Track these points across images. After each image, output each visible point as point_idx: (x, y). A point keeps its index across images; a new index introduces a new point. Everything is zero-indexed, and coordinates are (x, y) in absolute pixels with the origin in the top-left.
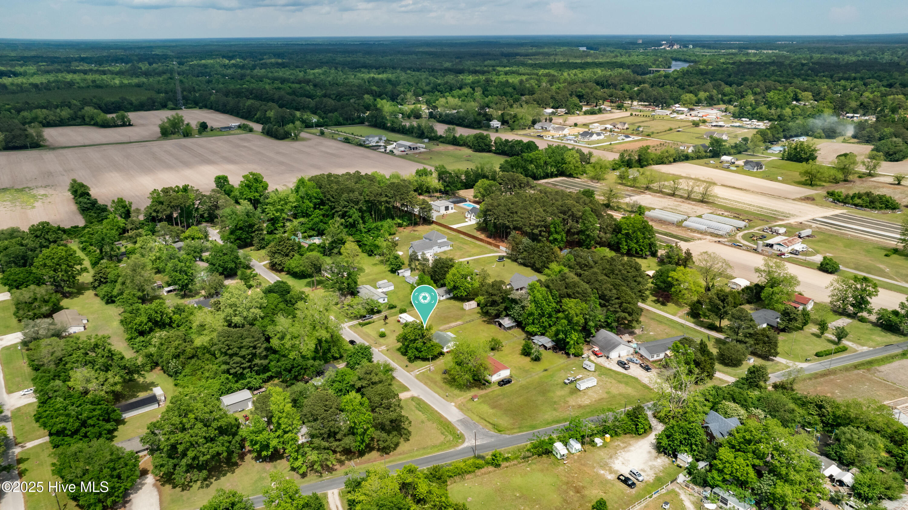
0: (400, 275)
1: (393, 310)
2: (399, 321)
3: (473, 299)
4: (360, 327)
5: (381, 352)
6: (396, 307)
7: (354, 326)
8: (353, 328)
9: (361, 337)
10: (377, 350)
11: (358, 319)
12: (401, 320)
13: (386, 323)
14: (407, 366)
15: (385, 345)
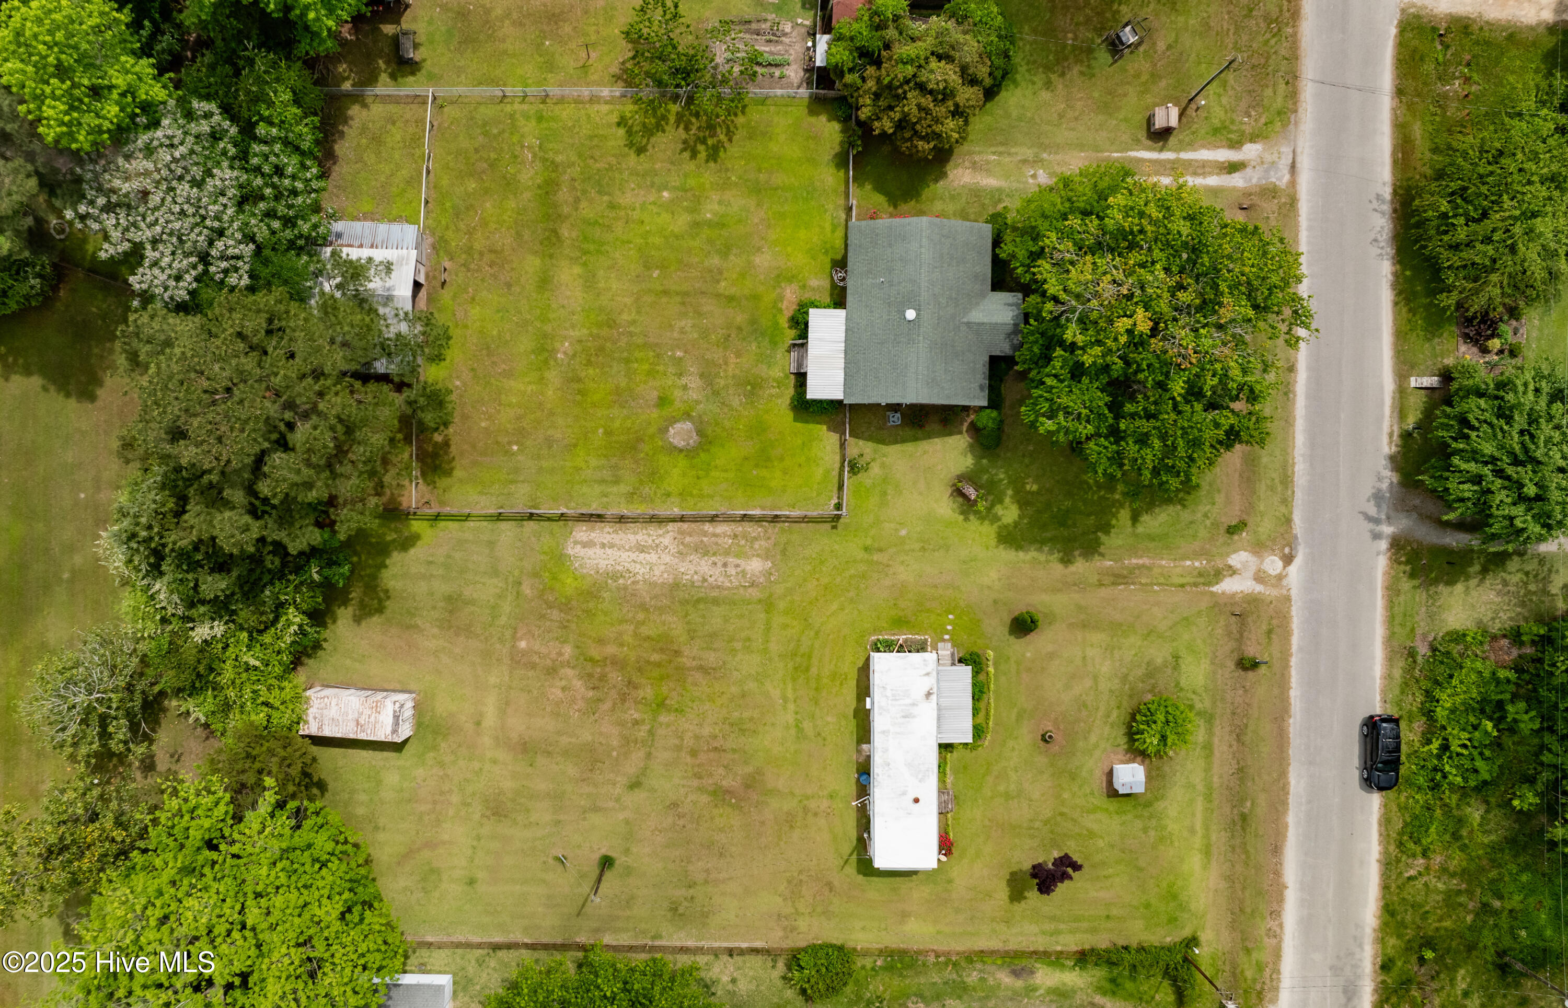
15: (1212, 592)
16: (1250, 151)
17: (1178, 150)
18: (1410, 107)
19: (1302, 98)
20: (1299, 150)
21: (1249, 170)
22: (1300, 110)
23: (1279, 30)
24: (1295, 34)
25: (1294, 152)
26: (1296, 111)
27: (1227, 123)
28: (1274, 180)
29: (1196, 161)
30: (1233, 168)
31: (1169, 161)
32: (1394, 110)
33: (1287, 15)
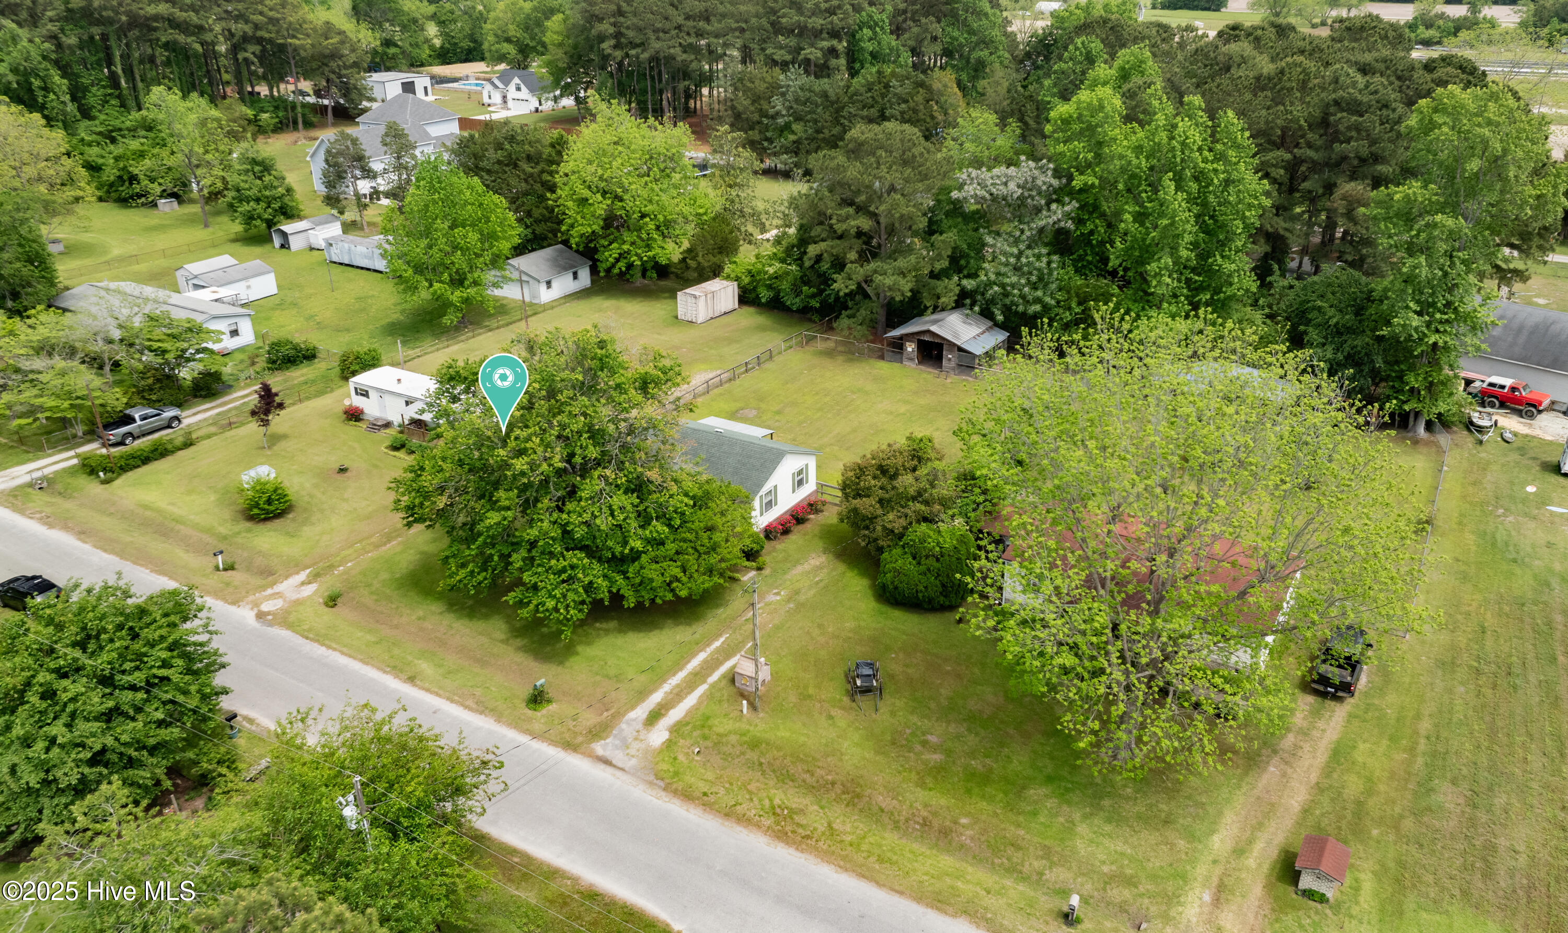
0: (296, 243)
1: (300, 374)
2: (354, 415)
3: (715, 272)
4: (93, 488)
5: (283, 619)
6: (309, 356)
7: (45, 485)
8: (40, 499)
9: (106, 544)
10: (245, 615)
11: (70, 442)
12: (371, 408)
13: (274, 439)
14: (537, 699)
15: (304, 569)
16: (659, 736)
17: (713, 686)
18: (563, 901)
19: (677, 801)
20: (619, 773)
21: (640, 726)
22: (663, 794)
23: (774, 814)
24: (758, 826)
25: (622, 769)
26: (665, 789)
27: (706, 731)
28: (608, 741)
29: (689, 693)
30: (654, 717)
31: (709, 675)
32: (575, 880)
33: (788, 828)
